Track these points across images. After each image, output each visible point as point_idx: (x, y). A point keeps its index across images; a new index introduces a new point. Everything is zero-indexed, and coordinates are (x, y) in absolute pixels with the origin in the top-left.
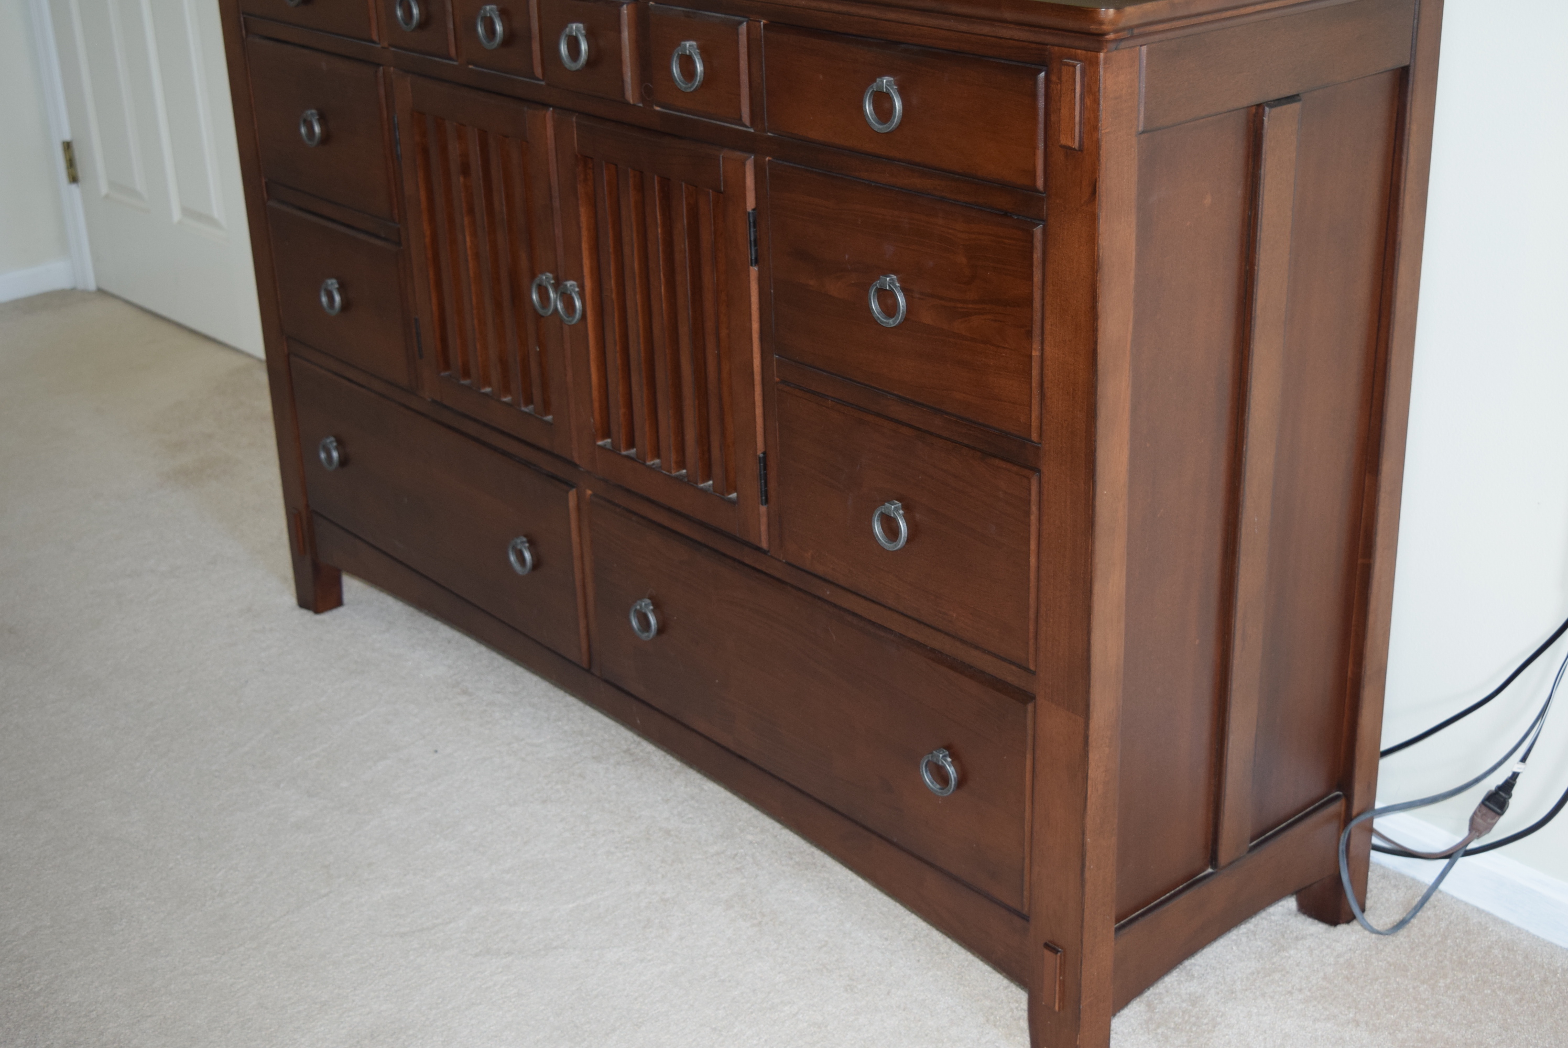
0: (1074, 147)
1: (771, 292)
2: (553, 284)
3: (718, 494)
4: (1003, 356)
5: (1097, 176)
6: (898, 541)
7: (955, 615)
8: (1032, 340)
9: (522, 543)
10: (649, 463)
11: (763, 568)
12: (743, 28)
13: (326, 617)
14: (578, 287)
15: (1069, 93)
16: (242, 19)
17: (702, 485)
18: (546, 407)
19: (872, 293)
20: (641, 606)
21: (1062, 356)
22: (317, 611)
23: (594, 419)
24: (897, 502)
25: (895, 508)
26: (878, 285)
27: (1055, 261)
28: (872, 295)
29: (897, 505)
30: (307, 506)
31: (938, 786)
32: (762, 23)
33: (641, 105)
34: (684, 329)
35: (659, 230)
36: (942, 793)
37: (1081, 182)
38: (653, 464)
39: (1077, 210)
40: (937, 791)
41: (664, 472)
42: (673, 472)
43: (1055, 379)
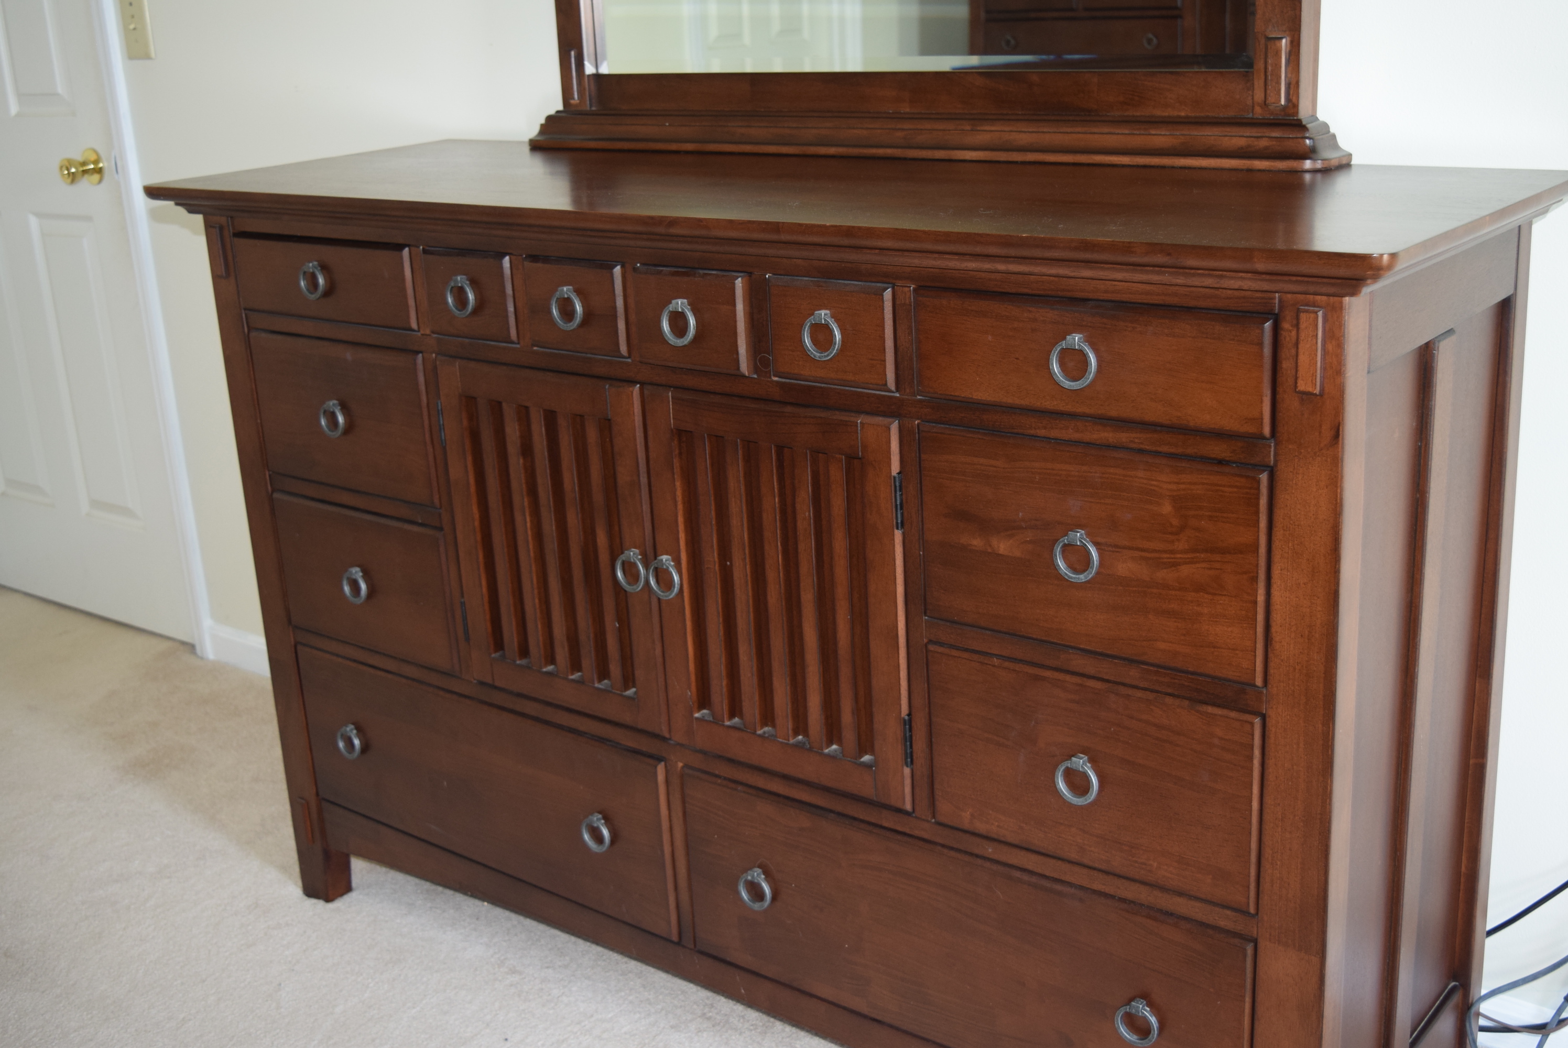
0: (1315, 392)
1: (920, 554)
2: (641, 559)
3: (849, 759)
4: (1221, 603)
5: (1341, 419)
6: (1089, 794)
7: (1155, 864)
8: (1257, 585)
9: (598, 820)
10: (760, 732)
11: (908, 831)
12: (888, 294)
13: (339, 904)
14: (673, 561)
15: (1310, 339)
16: (244, 315)
17: (826, 751)
18: (628, 680)
19: (1058, 550)
20: (753, 877)
21: (1295, 599)
22: (328, 899)
23: (690, 691)
24: (1082, 755)
25: (1083, 761)
26: (1066, 541)
27: (1287, 506)
28: (1058, 551)
29: (1085, 759)
30: (317, 794)
31: (1135, 1037)
32: (912, 288)
33: (755, 376)
34: (808, 598)
35: (777, 500)
36: (1141, 1044)
37: (1321, 426)
38: (764, 733)
39: (1315, 453)
40: (1134, 1042)
41: (780, 740)
42: (791, 738)
43: (1286, 623)
